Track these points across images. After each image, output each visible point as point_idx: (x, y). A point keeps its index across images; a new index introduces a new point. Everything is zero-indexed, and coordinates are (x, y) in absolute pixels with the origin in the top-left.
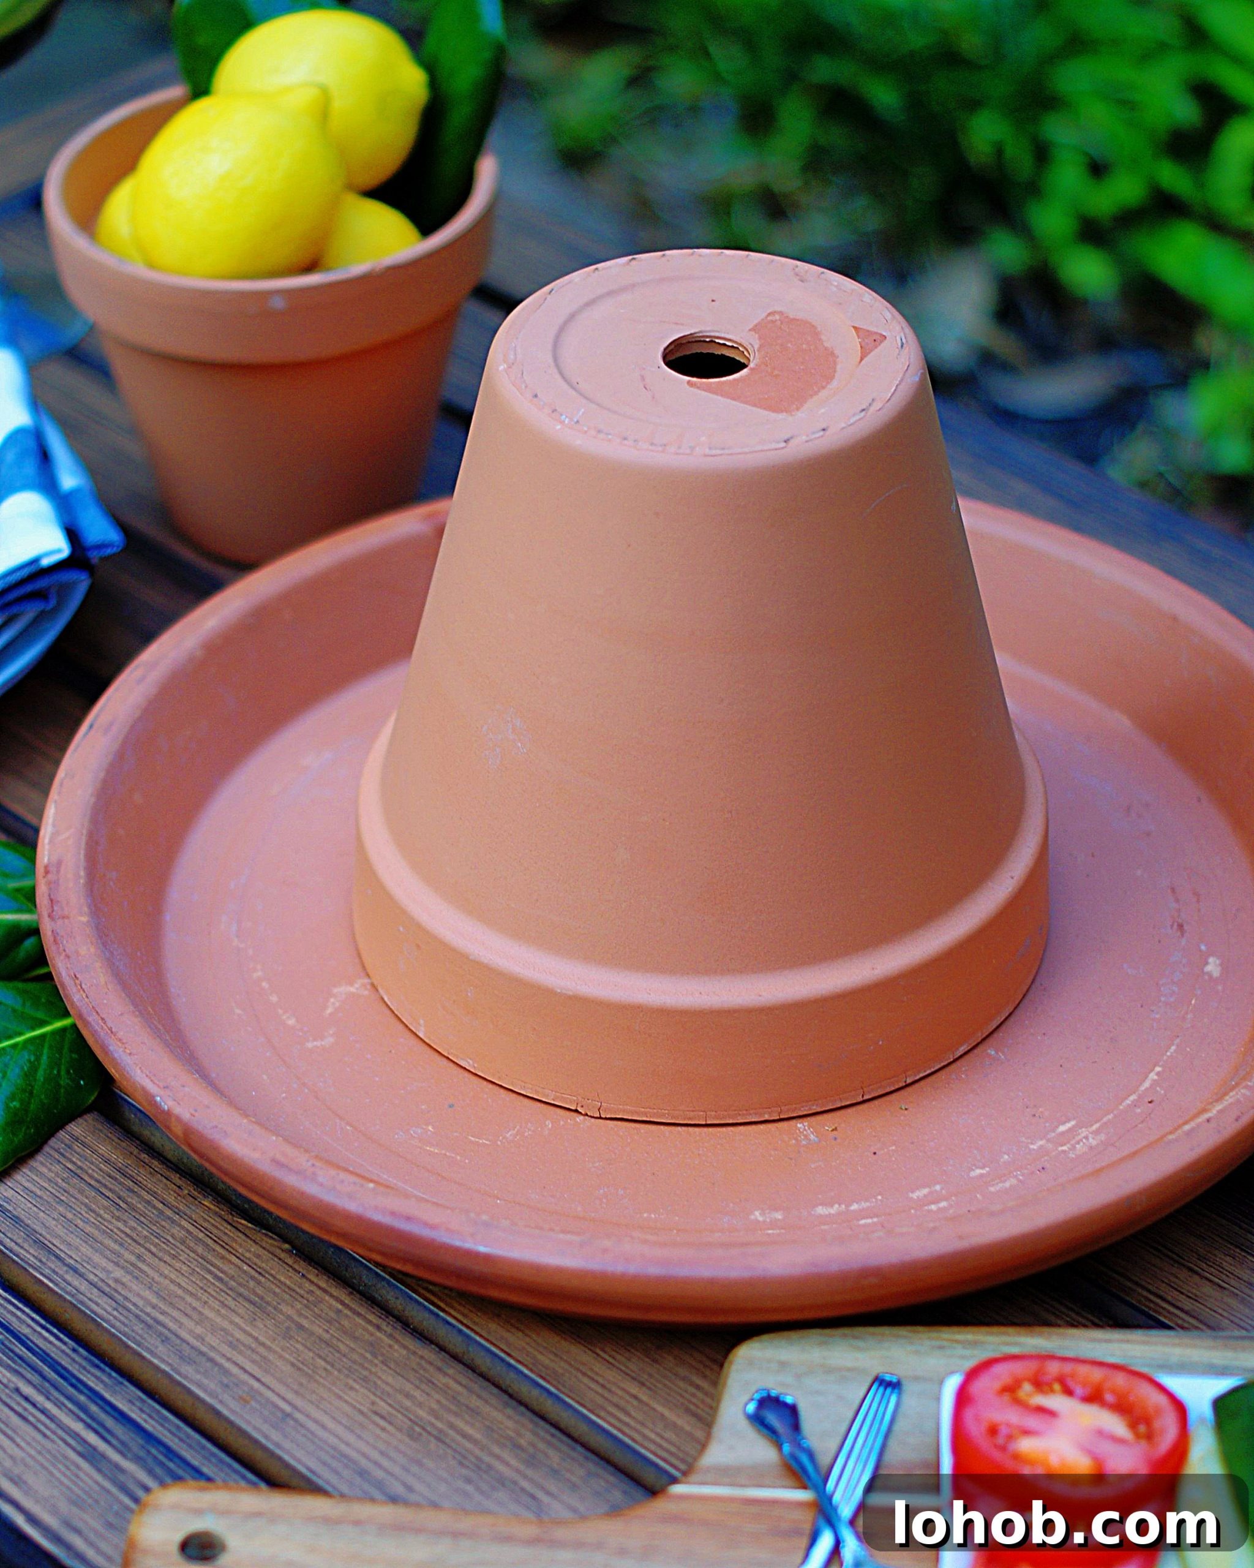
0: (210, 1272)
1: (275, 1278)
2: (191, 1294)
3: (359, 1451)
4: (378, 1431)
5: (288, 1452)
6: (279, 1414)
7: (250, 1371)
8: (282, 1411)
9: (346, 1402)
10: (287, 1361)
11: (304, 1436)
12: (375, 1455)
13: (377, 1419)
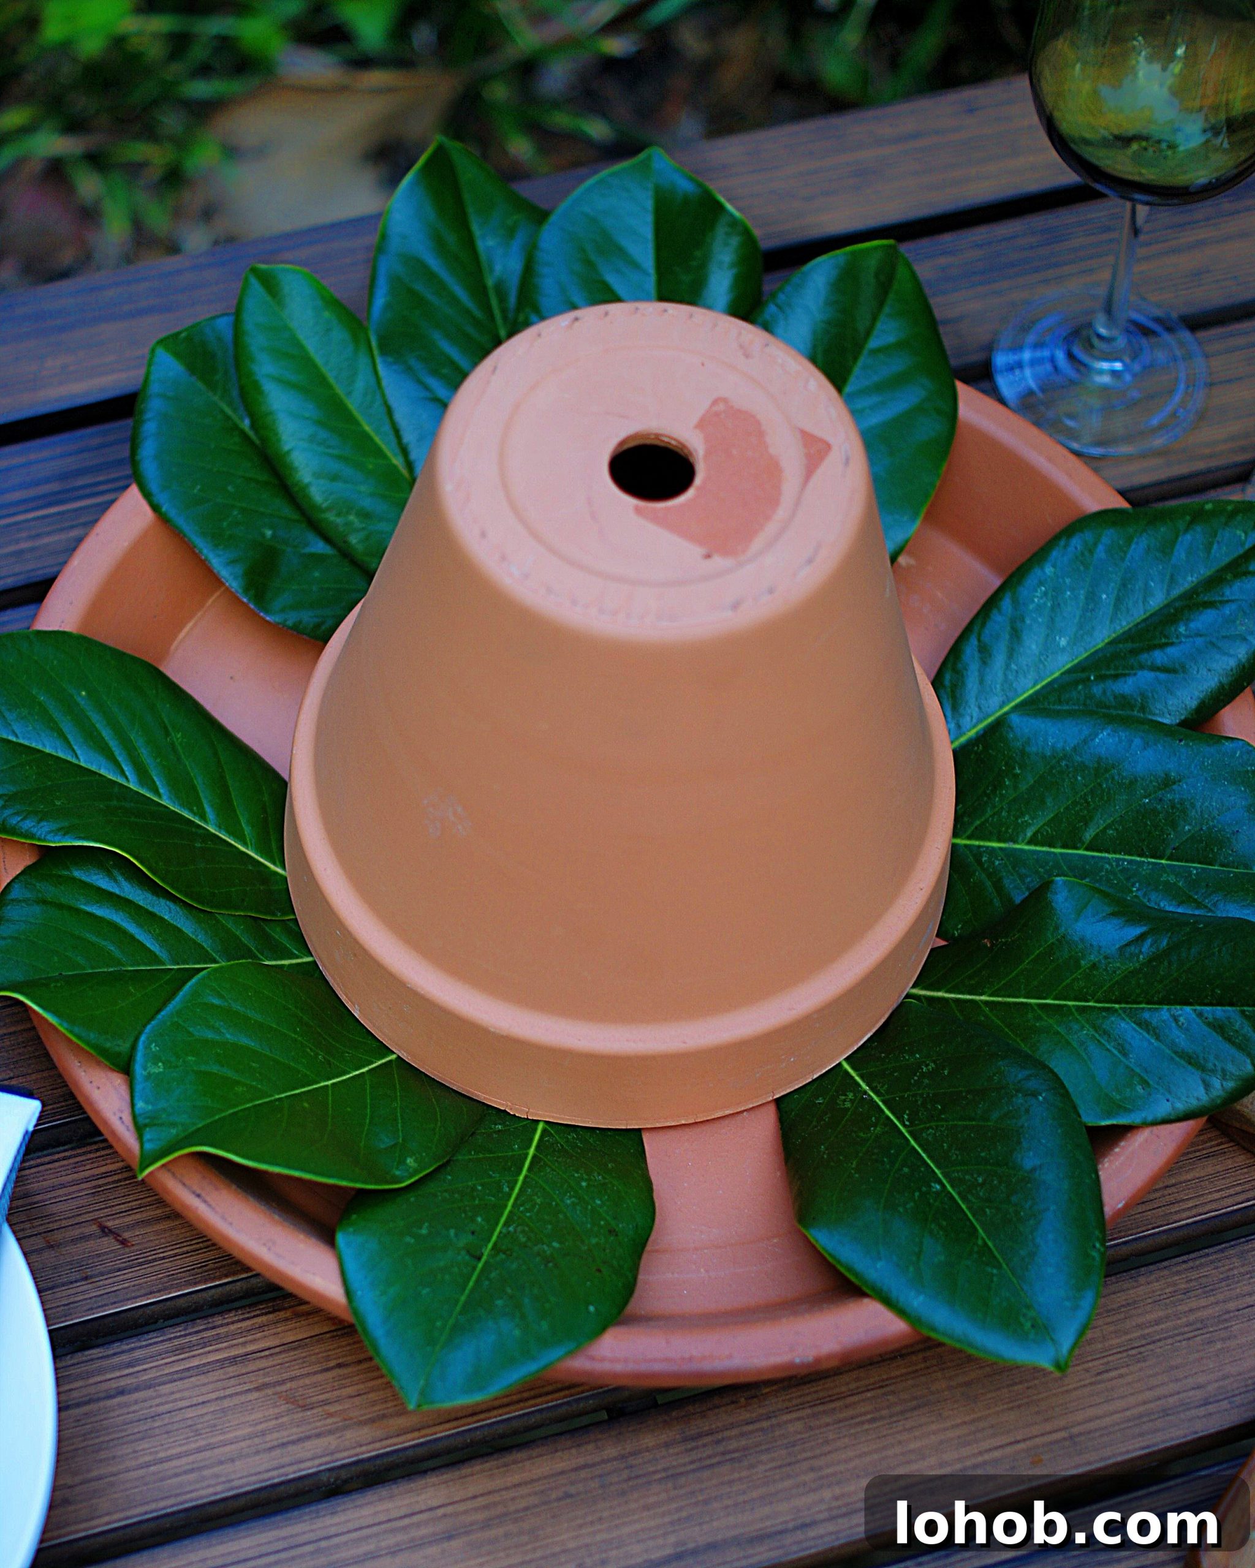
0: (863, 1423)
1: (891, 1378)
2: (885, 1448)
3: (1138, 1405)
4: (1121, 1381)
5: (1114, 1455)
6: (1067, 1443)
7: (1004, 1442)
8: (1065, 1439)
9: (1075, 1389)
10: (1003, 1411)
11: (1101, 1436)
12: (1149, 1395)
13: (1105, 1376)
